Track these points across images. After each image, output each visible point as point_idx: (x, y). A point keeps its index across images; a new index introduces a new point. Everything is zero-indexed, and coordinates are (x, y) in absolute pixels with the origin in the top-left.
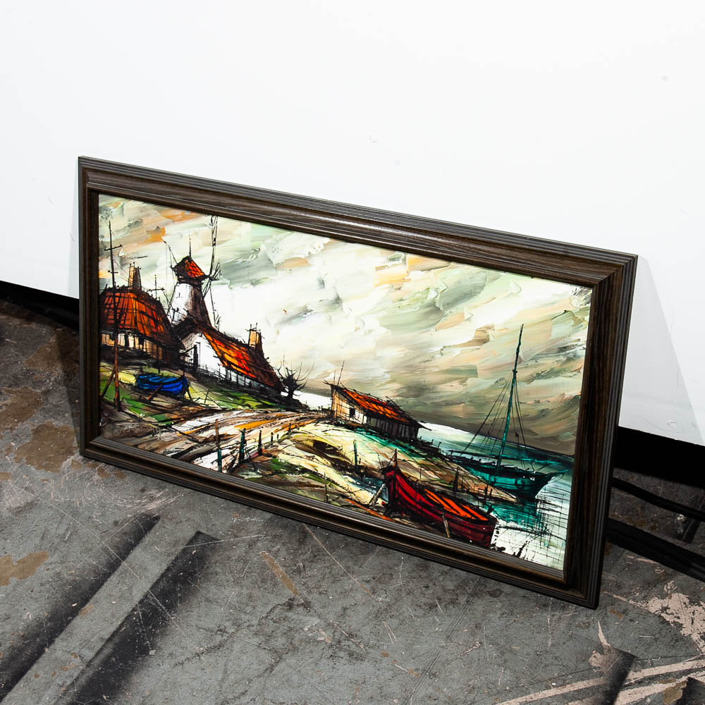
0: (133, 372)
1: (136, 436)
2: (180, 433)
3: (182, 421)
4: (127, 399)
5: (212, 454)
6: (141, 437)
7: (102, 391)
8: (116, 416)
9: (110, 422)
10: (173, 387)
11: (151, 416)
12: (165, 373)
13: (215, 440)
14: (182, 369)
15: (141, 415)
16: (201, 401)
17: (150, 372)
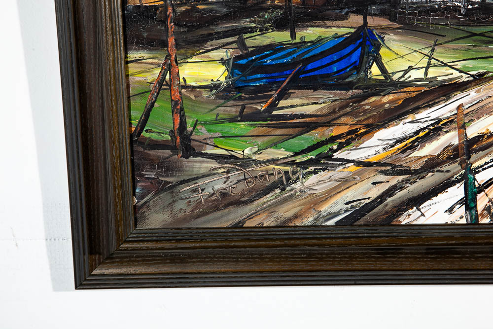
0: (221, 54)
1: (238, 203)
2: (358, 163)
3: (363, 134)
4: (205, 123)
5: (449, 189)
6: (251, 201)
7: (135, 123)
8: (180, 170)
9: (162, 188)
10: (333, 63)
11: (275, 145)
12: (311, 33)
13: (456, 156)
14: (357, 12)
15: (247, 151)
16: (414, 75)
17: (267, 42)
